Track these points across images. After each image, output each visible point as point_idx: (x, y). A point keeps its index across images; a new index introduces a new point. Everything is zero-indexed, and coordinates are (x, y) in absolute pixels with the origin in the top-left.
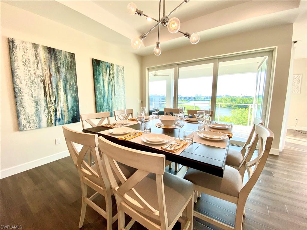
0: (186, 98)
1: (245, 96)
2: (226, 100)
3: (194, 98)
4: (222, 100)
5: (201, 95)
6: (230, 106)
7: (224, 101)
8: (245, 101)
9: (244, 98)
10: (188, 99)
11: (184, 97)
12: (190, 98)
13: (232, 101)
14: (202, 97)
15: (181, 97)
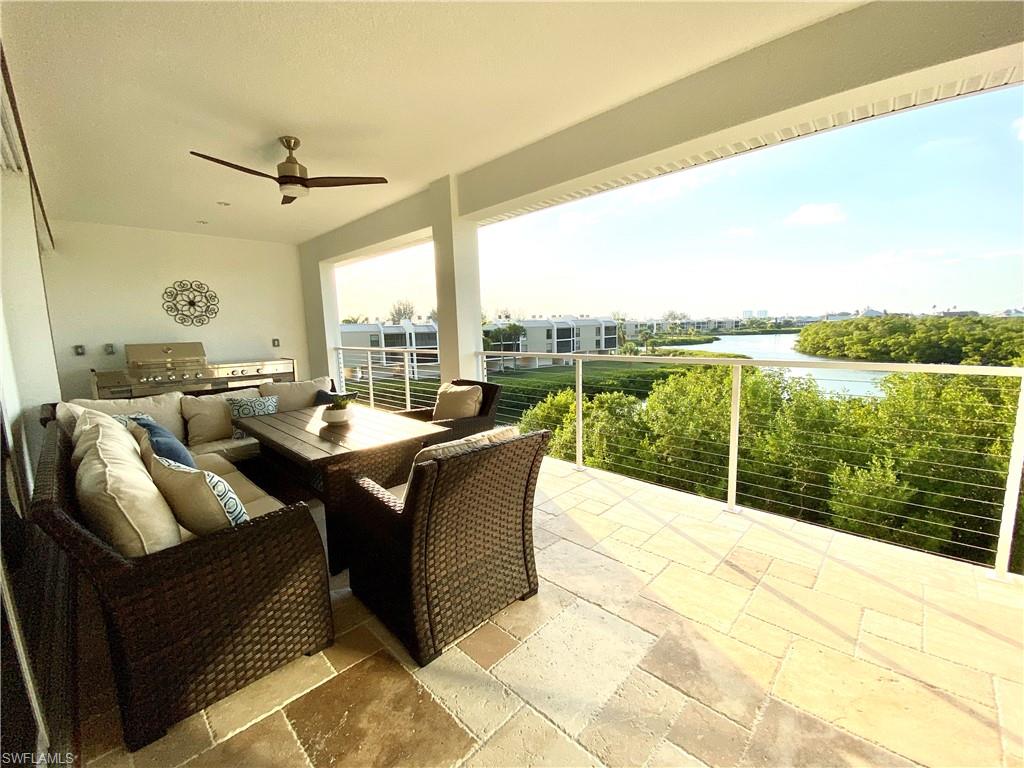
0: (704, 323)
1: (952, 310)
2: (866, 328)
3: (737, 322)
4: (851, 328)
5: (766, 312)
6: (883, 353)
7: (856, 333)
8: (949, 330)
9: (948, 319)
10: (712, 327)
11: (698, 323)
12: (720, 323)
13: (892, 331)
14: (770, 319)
15: (684, 321)
